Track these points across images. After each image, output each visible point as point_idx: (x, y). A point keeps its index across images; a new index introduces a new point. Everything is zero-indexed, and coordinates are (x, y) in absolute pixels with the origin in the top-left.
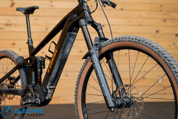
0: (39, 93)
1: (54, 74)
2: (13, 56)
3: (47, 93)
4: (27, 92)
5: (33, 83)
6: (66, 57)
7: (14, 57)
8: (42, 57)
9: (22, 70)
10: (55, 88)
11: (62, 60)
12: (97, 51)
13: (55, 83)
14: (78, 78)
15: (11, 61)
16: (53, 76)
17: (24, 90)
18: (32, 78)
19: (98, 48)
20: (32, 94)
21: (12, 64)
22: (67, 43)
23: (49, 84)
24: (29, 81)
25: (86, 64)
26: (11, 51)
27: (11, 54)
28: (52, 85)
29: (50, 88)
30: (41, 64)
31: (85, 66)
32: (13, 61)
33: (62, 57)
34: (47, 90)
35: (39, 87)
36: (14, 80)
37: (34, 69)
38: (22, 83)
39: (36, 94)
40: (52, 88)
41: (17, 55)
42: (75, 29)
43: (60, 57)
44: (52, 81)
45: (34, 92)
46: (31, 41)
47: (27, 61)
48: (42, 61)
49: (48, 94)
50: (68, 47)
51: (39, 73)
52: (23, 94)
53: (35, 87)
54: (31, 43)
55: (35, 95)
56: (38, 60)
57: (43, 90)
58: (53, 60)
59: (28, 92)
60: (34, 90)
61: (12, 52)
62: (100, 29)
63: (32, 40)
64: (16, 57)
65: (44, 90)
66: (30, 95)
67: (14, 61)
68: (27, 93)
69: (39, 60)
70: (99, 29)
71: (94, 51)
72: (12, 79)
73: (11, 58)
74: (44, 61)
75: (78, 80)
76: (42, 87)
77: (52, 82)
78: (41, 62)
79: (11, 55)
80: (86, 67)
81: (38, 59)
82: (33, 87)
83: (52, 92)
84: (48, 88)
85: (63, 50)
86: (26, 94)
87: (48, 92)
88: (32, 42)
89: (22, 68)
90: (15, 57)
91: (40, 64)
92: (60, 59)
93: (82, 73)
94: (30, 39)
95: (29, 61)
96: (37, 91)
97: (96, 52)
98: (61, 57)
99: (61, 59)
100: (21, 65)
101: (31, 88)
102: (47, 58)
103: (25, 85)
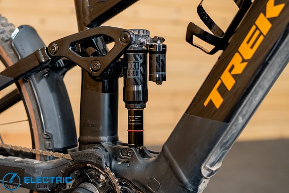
3: (196, 191)
5: (104, 139)
34: (198, 181)
37: (106, 81)
51: (135, 102)
53: (116, 158)
56: (135, 46)
57: (181, 181)
58: (247, 51)
65: (186, 180)
81: (135, 43)
91: (141, 61)
100: (41, 63)
101: (106, 164)
102: (195, 39)
103: (60, 146)
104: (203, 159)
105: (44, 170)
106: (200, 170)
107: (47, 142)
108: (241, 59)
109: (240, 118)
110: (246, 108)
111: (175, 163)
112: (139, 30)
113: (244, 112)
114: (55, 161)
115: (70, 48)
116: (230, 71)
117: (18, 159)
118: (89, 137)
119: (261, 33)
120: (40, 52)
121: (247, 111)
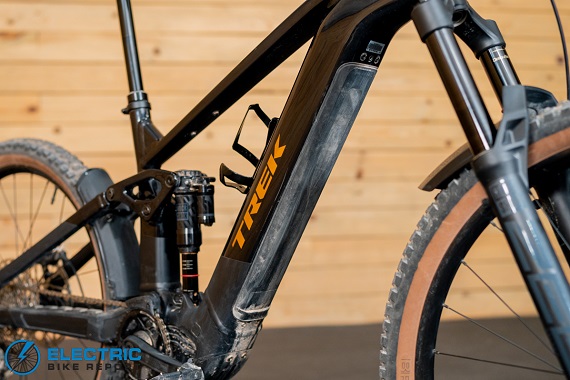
0: (192, 337)
1: (269, 256)
2: (62, 167)
3: (233, 335)
4: (131, 326)
5: (161, 286)
6: (323, 176)
7: (63, 172)
8: (199, 175)
9: (107, 227)
10: (265, 314)
11: (305, 192)
12: (517, 156)
13: (269, 290)
14: (397, 282)
15: (52, 186)
16: (262, 261)
17: (117, 316)
18: (153, 264)
19: (524, 142)
20: (160, 341)
21: (53, 201)
22: (335, 115)
23: (241, 300)
24: (138, 276)
25: (441, 215)
26: (51, 145)
27: (52, 157)
28: (254, 301)
29: (247, 316)
30: (195, 206)
31: (437, 225)
32: (58, 186)
33: (308, 177)
34: (232, 324)
35: (192, 307)
36: (60, 263)
37: (161, 225)
38: (108, 285)
39: (175, 336)
40: (256, 315)
41: (75, 164)
42: (372, 46)
43: (297, 178)
44: (256, 285)
45: (169, 330)
46: (143, 104)
47: (130, 193)
48: (201, 194)
49: (236, 340)
50: (335, 131)
51: (185, 246)
52: (115, 336)
53: (171, 305)
54: (143, 110)
55: (172, 344)
56: (181, 188)
57: (216, 324)
58: (261, 191)
59: (139, 328)
60: (169, 320)
61: (53, 151)
62: (498, 50)
63: (145, 96)
64: (74, 173)
65: (220, 323)
66: (149, 341)
67: (65, 187)
68: (132, 333)
69: (189, 186)
70: (492, 46)
71: (505, 157)
72: (54, 263)
73: (51, 173)
74: (211, 191)
75: (401, 290)
76: (209, 310)
77: (256, 290)
78: (196, 194)
79: (50, 161)
80: (441, 231)
81: (181, 185)
82: (163, 307)
83: (254, 330)
84: (237, 315)
85: (316, 143)
86: (131, 338)
87: (238, 331)
88: (148, 107)
89: (105, 222)
90: (70, 172)
91: (190, 203)
92: (299, 188)
93: (420, 256)
94: (140, 92)
95: (136, 191)
96: (183, 327)
97: (515, 161)
98: (300, 179)
99: (303, 188)
100: (101, 209)
101: (155, 310)
102: (227, 180)
103: (123, 295)
104: (233, 301)
105: (106, 320)
106: (232, 312)
107: (112, 292)
108: (256, 199)
109: (261, 257)
110: (265, 247)
111: (212, 305)
112: (185, 172)
113: (263, 251)
114: (116, 310)
115: (125, 192)
116: (250, 211)
117: (83, 310)
118: (147, 284)
119: (270, 174)
120: (100, 198)
121: (267, 250)
